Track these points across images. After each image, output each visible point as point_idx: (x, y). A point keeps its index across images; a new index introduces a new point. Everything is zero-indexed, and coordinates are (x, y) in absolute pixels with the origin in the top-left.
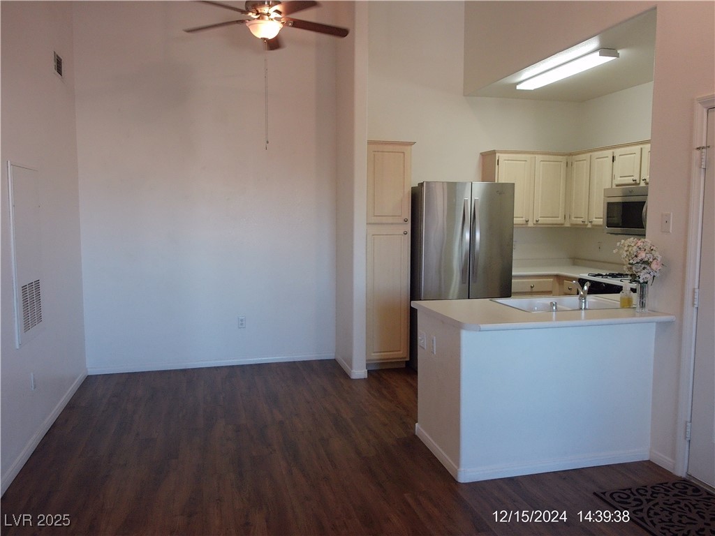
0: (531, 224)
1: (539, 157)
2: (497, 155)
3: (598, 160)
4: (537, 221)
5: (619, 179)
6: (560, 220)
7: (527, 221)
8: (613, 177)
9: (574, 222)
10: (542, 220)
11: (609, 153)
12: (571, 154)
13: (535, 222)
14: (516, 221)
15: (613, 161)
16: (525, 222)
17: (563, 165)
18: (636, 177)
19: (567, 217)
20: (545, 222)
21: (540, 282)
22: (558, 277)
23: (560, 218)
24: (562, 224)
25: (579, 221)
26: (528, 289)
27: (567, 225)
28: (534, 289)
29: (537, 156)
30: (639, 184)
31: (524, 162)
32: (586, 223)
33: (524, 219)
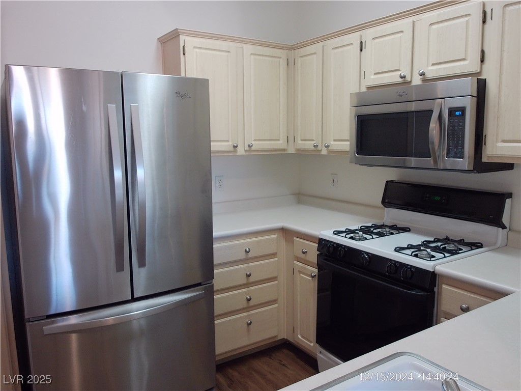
0: (241, 151)
1: (248, 49)
2: (182, 38)
3: (336, 51)
4: (250, 146)
5: (373, 77)
6: (281, 144)
7: (235, 147)
8: (362, 75)
9: (302, 147)
10: (257, 145)
11: (354, 38)
12: (292, 48)
13: (247, 148)
14: (215, 146)
15: (361, 50)
16: (232, 149)
17: (283, 62)
18: (405, 71)
19: (291, 139)
20: (261, 148)
21: (258, 242)
22: (284, 231)
23: (281, 142)
24: (284, 150)
25: (309, 145)
26: (242, 256)
27: (291, 150)
28: (250, 255)
29: (245, 46)
30: (411, 82)
31: (227, 54)
32: (319, 148)
33: (230, 143)
